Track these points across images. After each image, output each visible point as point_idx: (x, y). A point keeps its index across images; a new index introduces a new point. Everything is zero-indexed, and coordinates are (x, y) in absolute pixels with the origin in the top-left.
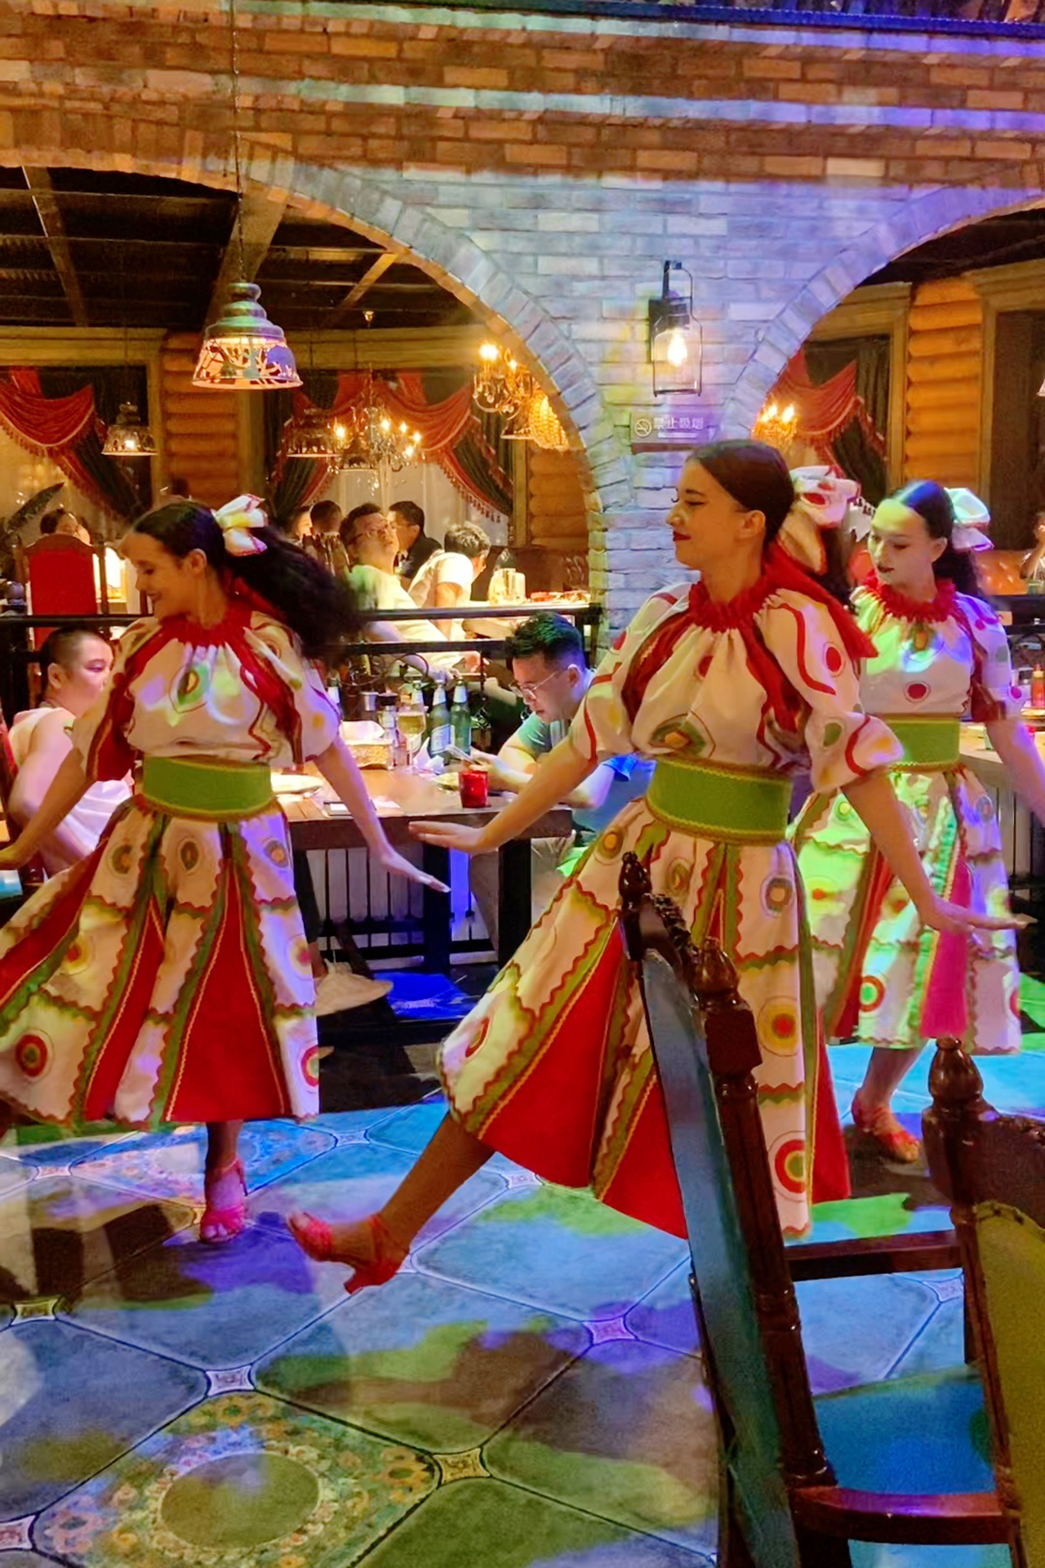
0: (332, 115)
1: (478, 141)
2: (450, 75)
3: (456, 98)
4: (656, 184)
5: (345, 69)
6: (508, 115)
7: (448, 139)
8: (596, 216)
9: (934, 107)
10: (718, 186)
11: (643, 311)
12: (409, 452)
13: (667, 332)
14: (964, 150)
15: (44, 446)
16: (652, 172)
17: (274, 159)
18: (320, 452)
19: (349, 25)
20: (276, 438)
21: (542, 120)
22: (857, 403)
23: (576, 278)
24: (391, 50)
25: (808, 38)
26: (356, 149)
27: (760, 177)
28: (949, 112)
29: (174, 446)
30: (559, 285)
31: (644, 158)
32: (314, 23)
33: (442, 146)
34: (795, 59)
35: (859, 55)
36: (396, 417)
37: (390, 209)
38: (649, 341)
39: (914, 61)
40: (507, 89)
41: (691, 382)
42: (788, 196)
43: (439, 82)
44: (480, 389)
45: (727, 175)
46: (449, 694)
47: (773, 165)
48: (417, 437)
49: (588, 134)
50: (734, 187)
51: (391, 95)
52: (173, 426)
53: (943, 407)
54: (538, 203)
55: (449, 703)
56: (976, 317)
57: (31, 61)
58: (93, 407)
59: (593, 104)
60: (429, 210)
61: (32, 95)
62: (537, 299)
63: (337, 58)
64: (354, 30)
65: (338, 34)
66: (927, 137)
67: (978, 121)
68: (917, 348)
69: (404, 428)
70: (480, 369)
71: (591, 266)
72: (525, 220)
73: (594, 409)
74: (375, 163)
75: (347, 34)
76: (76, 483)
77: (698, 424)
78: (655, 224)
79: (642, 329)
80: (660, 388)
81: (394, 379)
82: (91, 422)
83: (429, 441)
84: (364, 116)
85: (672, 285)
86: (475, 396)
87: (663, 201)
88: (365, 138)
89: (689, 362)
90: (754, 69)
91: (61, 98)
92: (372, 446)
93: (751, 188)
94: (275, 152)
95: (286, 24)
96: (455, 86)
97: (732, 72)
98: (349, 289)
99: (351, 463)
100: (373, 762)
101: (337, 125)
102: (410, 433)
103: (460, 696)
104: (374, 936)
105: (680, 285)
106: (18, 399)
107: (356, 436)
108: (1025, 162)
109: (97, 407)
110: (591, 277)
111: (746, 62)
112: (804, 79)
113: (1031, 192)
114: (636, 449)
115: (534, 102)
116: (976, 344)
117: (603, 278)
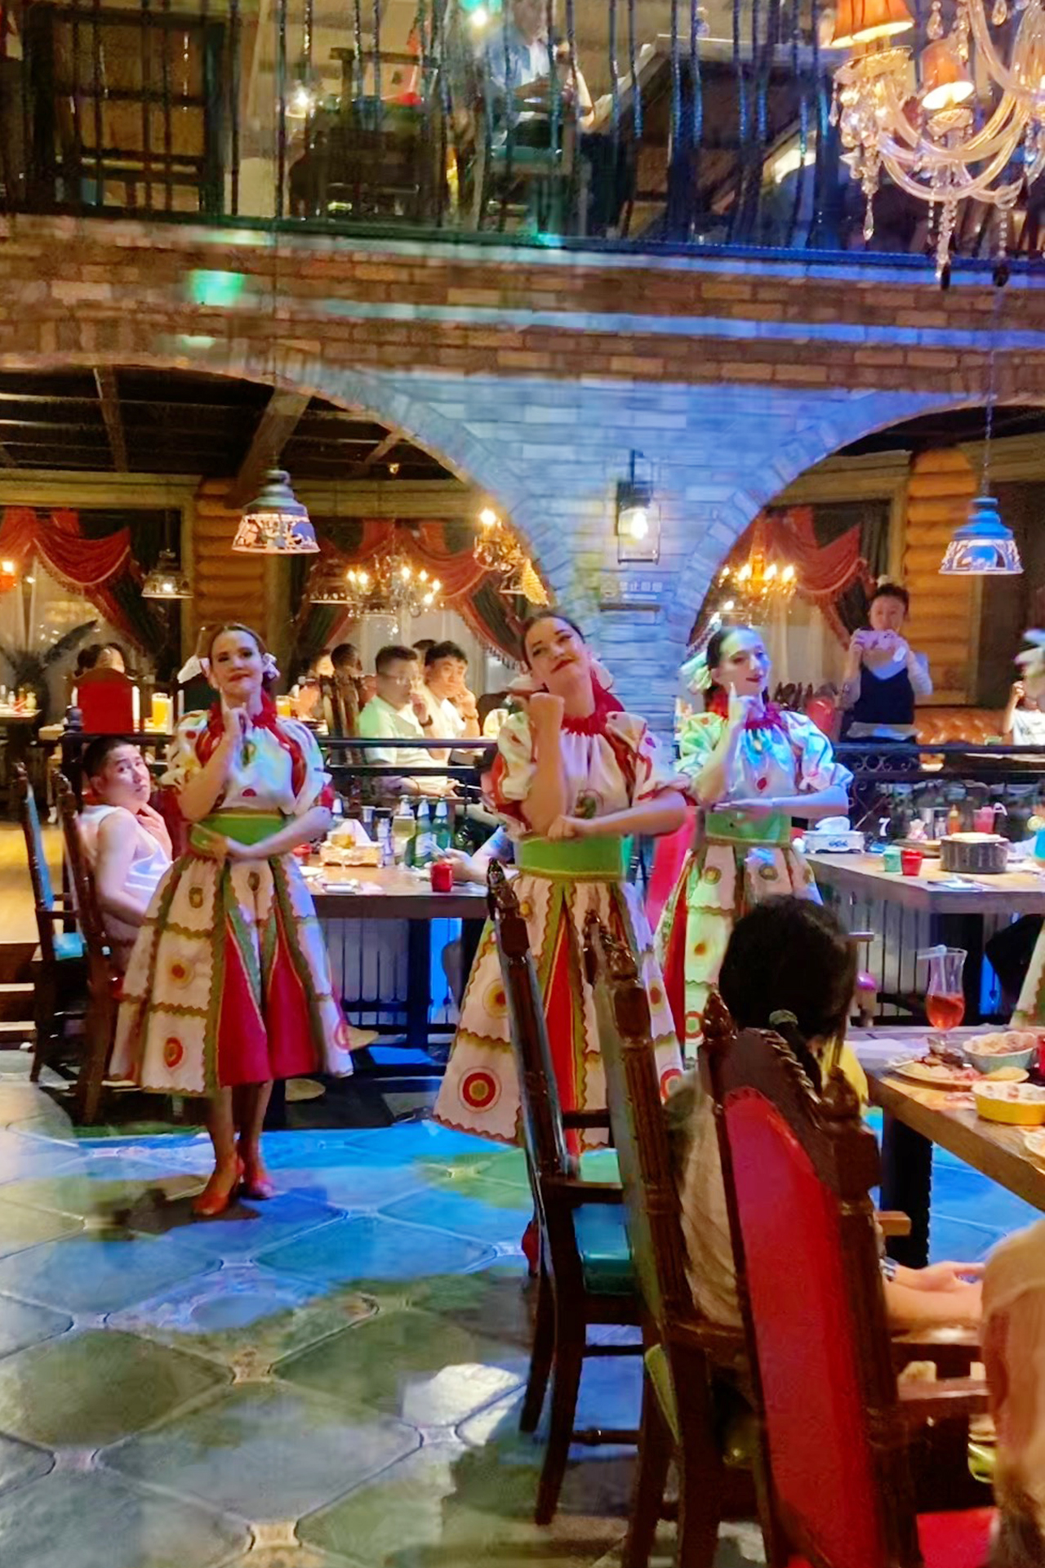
0: (354, 325)
1: (474, 347)
2: (454, 294)
3: (455, 314)
4: (628, 385)
5: (365, 290)
6: (502, 327)
7: (449, 346)
8: (574, 411)
9: (867, 324)
10: (681, 387)
11: (612, 491)
12: (428, 599)
13: (630, 511)
14: (897, 358)
15: (80, 585)
16: (623, 374)
17: (304, 363)
18: (340, 598)
19: (370, 255)
20: (301, 585)
21: (531, 331)
22: (860, 564)
23: (555, 462)
24: (404, 276)
25: (757, 269)
26: (372, 352)
27: (719, 379)
28: (880, 329)
29: (205, 587)
30: (541, 469)
31: (616, 364)
32: (342, 254)
33: (444, 352)
34: (745, 283)
35: (801, 281)
36: (418, 564)
37: (400, 403)
38: (617, 517)
39: (850, 287)
40: (499, 307)
41: (650, 552)
42: (740, 396)
43: (443, 301)
44: (479, 550)
45: (689, 379)
46: (432, 808)
47: (728, 369)
48: (437, 585)
49: (571, 344)
50: (695, 389)
51: (403, 311)
52: (206, 568)
54: (525, 400)
55: (432, 816)
56: (971, 486)
57: (112, 284)
58: (128, 549)
59: (574, 320)
60: (433, 405)
61: (111, 309)
62: (520, 479)
63: (359, 282)
64: (375, 259)
65: (360, 263)
66: (866, 348)
67: (907, 336)
68: (918, 513)
69: (423, 576)
70: (481, 530)
71: (566, 452)
72: (514, 414)
73: (568, 574)
74: (390, 366)
75: (369, 262)
76: (109, 620)
77: (658, 587)
78: (624, 418)
79: (611, 507)
80: (624, 557)
81: (416, 528)
82: (127, 562)
83: (447, 591)
84: (379, 328)
85: (638, 470)
86: (476, 556)
87: (633, 400)
88: (381, 344)
89: (649, 536)
90: (709, 292)
91: (134, 312)
92: (392, 592)
93: (708, 389)
94: (306, 355)
95: (318, 255)
96: (455, 305)
97: (692, 294)
98: (376, 445)
99: (372, 608)
100: (365, 861)
101: (358, 334)
102: (430, 580)
103: (441, 810)
104: (364, 1014)
105: (643, 471)
106: (58, 539)
107: (378, 584)
108: (952, 370)
109: (133, 550)
110: (567, 462)
111: (704, 286)
112: (754, 300)
113: (957, 395)
114: (604, 608)
115: (522, 318)
117: (578, 462)
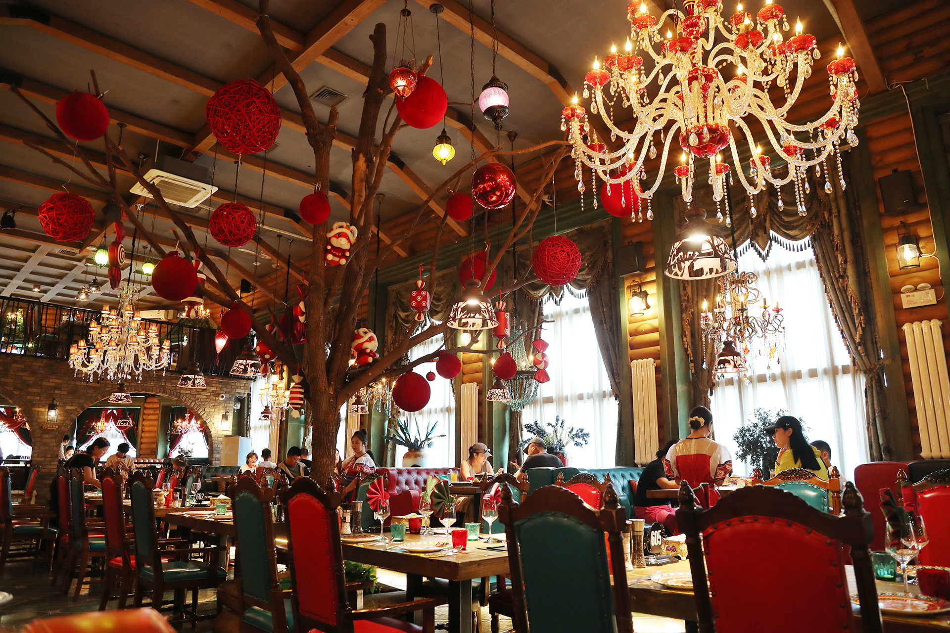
8: (40, 390)
11: (47, 406)
23: (34, 400)
31: (51, 380)
53: (150, 426)
56: (157, 406)
68: (146, 412)
77: (57, 427)
79: (47, 410)
85: (54, 402)
110: (37, 400)
116: (158, 412)
117: (40, 400)
